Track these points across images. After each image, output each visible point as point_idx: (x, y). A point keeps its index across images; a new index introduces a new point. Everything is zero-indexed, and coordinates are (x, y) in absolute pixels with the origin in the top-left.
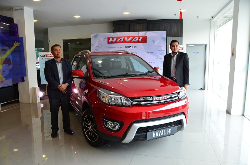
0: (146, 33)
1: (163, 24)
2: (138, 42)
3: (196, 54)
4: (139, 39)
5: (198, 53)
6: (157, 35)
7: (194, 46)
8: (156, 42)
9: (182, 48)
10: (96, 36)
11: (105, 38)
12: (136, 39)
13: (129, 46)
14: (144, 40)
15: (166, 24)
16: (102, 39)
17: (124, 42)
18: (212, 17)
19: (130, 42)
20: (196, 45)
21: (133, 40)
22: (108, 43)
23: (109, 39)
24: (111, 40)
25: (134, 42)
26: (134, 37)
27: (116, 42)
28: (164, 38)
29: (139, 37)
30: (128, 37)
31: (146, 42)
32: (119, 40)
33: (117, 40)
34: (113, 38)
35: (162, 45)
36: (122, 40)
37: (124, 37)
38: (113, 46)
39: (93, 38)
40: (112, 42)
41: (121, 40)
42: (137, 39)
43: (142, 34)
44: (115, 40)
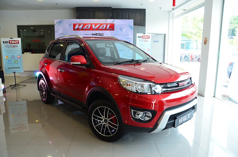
0: (114, 21)
1: (128, 13)
2: (106, 29)
3: (156, 43)
4: (106, 27)
5: (157, 42)
6: (125, 23)
7: (154, 35)
8: (124, 30)
9: (148, 37)
10: (60, 22)
11: (70, 25)
12: (103, 27)
13: (96, 34)
14: (112, 27)
15: (130, 13)
16: (68, 26)
17: (91, 29)
18: (173, 9)
19: (97, 29)
20: (156, 34)
21: (101, 27)
22: (74, 29)
23: (74, 25)
24: (77, 27)
25: (102, 30)
26: (101, 24)
27: (82, 29)
28: (131, 27)
29: (107, 24)
30: (96, 25)
31: (113, 30)
32: (85, 27)
33: (83, 27)
34: (79, 25)
35: (130, 34)
36: (89, 27)
37: (91, 24)
38: (80, 33)
39: (57, 24)
40: (78, 29)
41: (87, 27)
42: (105, 27)
43: (109, 21)
44: (81, 27)
